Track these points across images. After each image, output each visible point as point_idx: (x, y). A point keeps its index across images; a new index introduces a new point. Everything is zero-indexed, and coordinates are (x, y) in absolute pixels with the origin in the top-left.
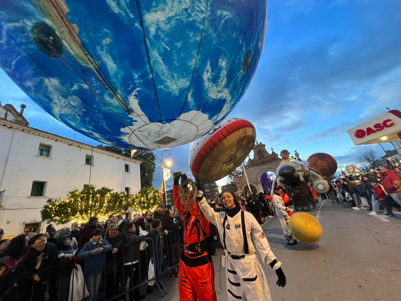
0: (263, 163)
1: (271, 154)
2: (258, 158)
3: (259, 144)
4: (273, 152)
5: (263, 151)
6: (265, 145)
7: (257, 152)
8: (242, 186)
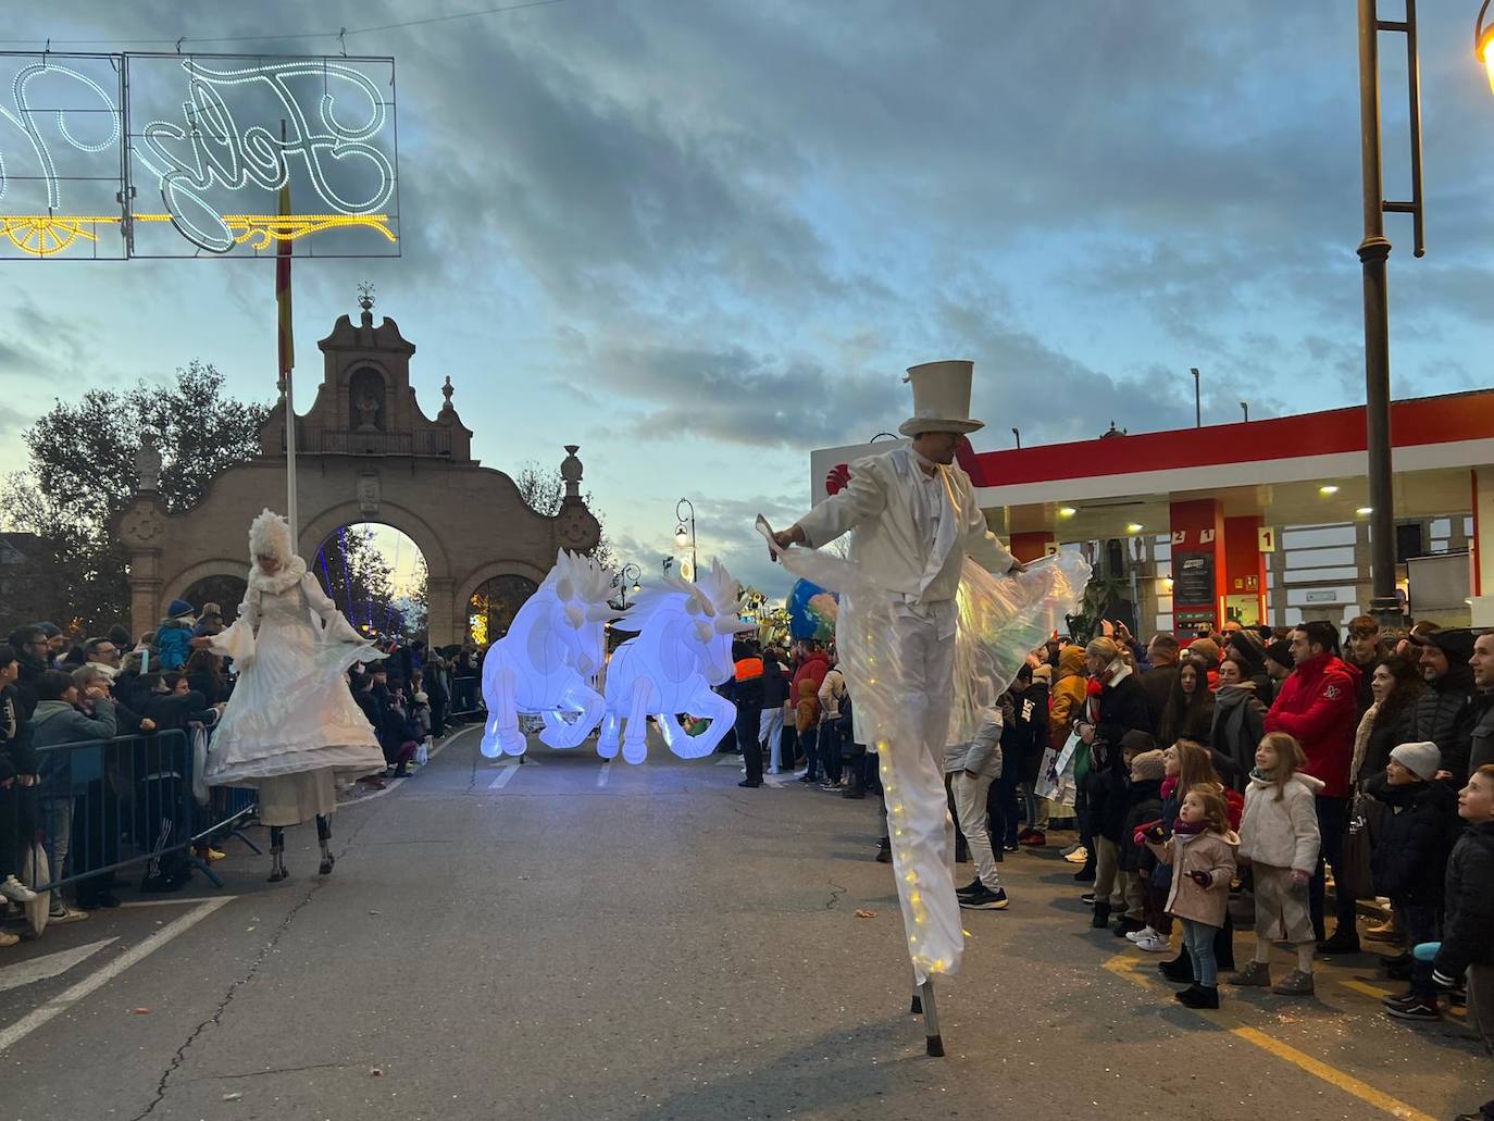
0: (366, 462)
1: (432, 416)
2: (346, 422)
3: (377, 323)
4: (448, 412)
5: (388, 380)
6: (411, 349)
7: (347, 379)
8: (175, 579)
